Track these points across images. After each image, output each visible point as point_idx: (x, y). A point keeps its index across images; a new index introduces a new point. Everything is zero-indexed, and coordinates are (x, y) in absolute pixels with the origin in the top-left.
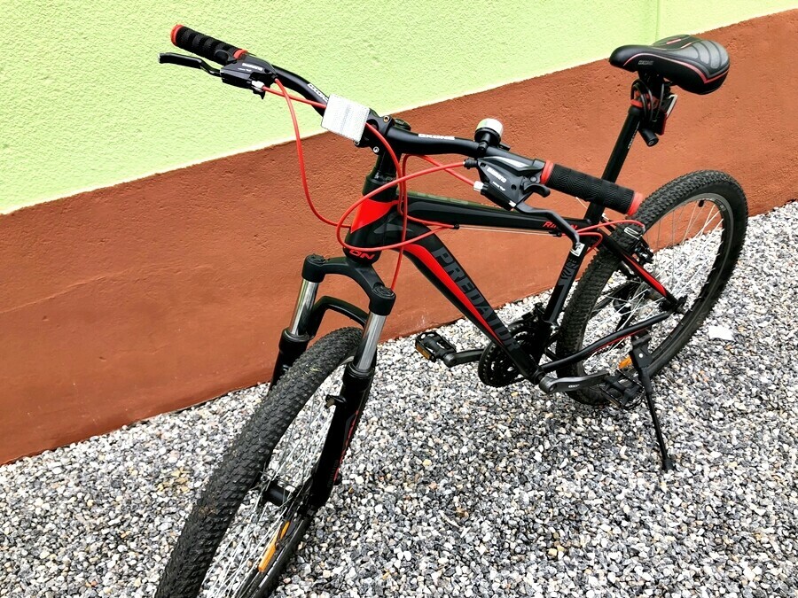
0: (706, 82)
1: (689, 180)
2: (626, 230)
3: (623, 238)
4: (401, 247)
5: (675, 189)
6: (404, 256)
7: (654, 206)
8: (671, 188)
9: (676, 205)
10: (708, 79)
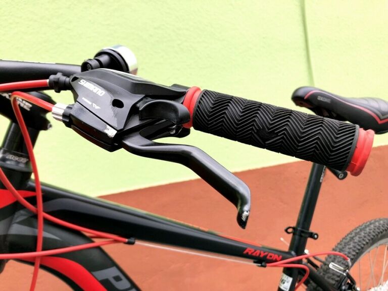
0: (380, 122)
1: (377, 224)
2: (331, 266)
3: (330, 275)
4: (35, 258)
5: (367, 229)
6: (42, 273)
7: (352, 245)
8: (364, 229)
9: (372, 244)
10: (381, 120)
